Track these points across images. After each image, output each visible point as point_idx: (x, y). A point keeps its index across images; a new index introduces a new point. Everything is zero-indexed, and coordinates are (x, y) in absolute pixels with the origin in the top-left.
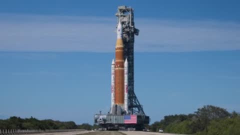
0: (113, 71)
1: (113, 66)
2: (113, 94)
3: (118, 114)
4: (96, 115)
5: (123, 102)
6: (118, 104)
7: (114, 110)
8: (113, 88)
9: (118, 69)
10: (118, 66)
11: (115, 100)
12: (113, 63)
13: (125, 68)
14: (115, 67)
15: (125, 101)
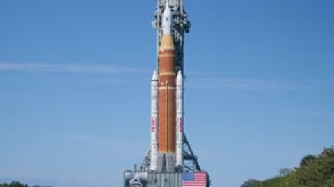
0: (154, 92)
1: (154, 83)
2: (153, 135)
3: (168, 171)
4: (128, 171)
5: (173, 149)
6: (166, 153)
7: (161, 163)
8: (155, 122)
9: (165, 88)
10: (166, 82)
11: (158, 145)
12: (155, 77)
13: (177, 87)
14: (159, 85)
15: (177, 146)
